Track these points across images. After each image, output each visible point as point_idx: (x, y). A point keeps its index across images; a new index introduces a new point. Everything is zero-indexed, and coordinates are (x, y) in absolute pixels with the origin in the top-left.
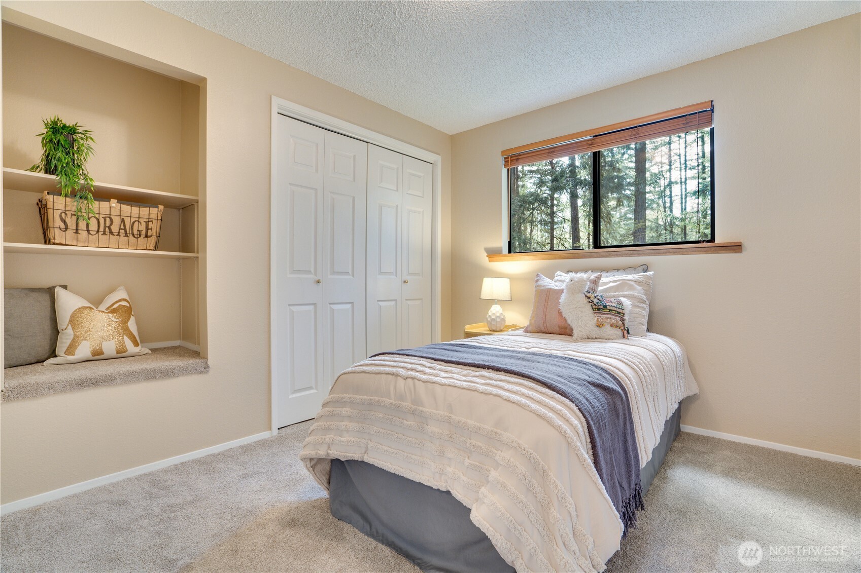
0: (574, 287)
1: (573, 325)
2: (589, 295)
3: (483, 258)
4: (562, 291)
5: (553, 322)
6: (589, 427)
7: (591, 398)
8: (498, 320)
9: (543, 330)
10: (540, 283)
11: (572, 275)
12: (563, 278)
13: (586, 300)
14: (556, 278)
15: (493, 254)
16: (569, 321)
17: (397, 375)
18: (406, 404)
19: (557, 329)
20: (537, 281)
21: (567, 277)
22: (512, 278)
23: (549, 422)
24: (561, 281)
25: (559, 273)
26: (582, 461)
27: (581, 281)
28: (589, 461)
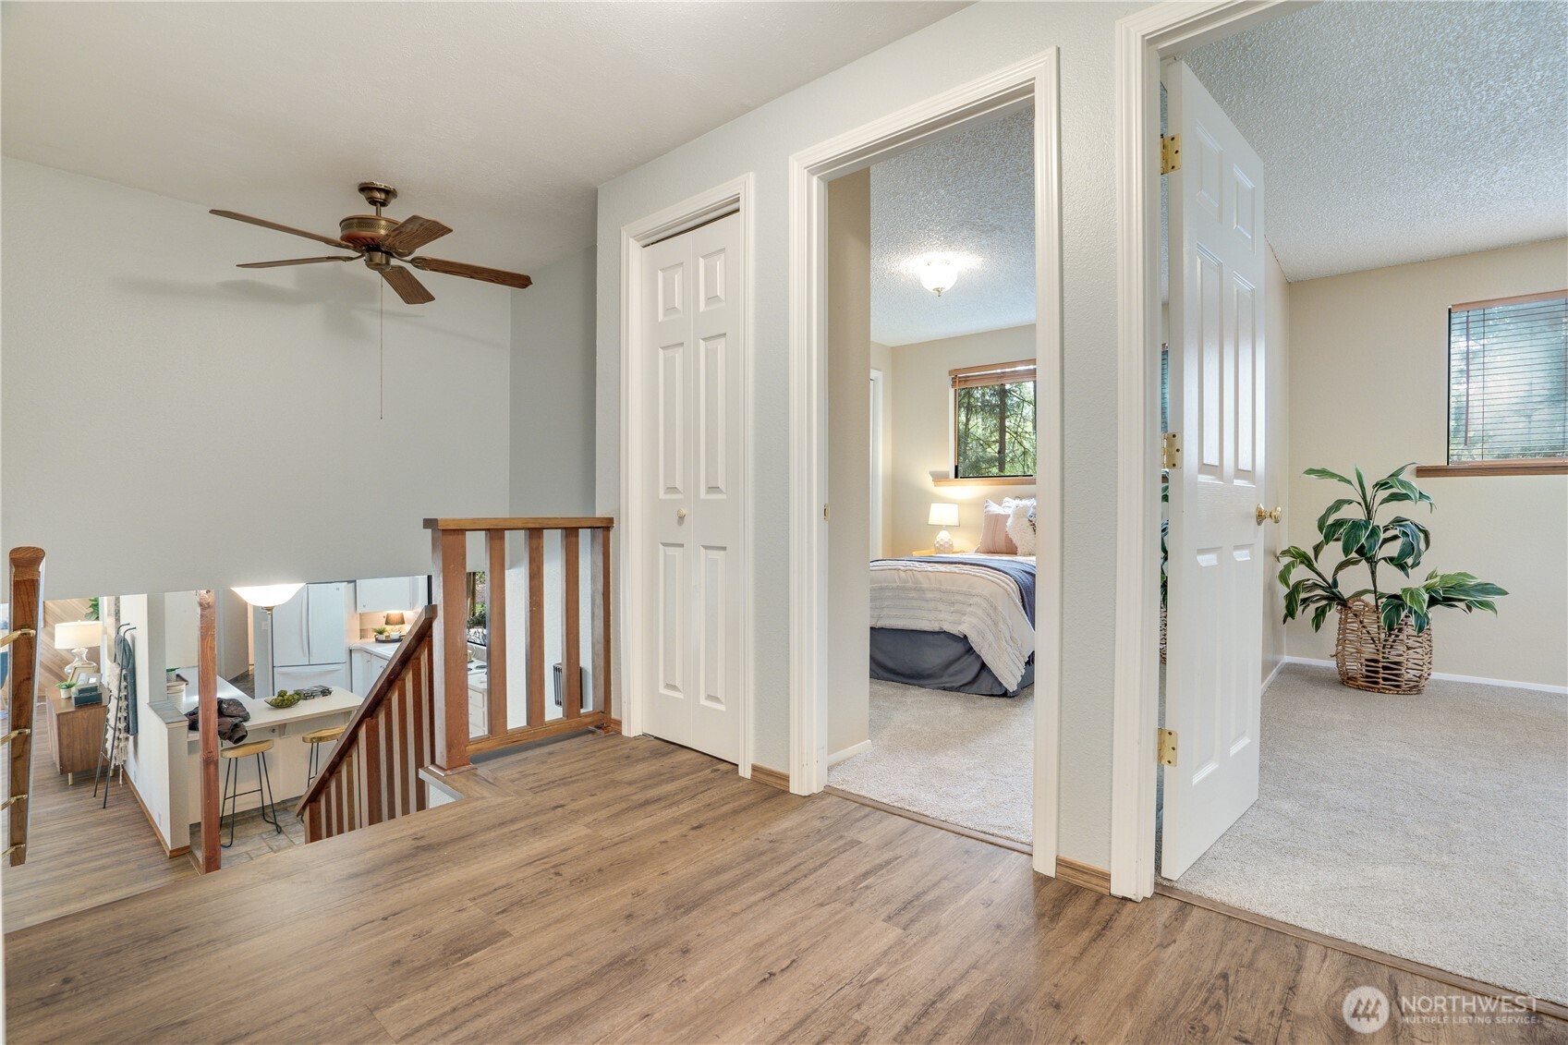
0: (1020, 513)
1: (1017, 544)
2: (1031, 519)
3: (928, 482)
4: (1009, 516)
5: (1001, 543)
6: (1020, 590)
7: (1023, 577)
8: (946, 545)
9: (992, 550)
10: (989, 509)
11: (1018, 501)
12: (1010, 504)
13: (1028, 524)
14: (1004, 505)
15: (939, 478)
16: (1014, 541)
17: (899, 569)
18: (910, 584)
19: (1004, 549)
20: (986, 507)
21: (1014, 503)
22: (961, 504)
23: (998, 584)
24: (1009, 507)
25: (1007, 499)
26: (1016, 604)
27: (1026, 508)
28: (1020, 605)
